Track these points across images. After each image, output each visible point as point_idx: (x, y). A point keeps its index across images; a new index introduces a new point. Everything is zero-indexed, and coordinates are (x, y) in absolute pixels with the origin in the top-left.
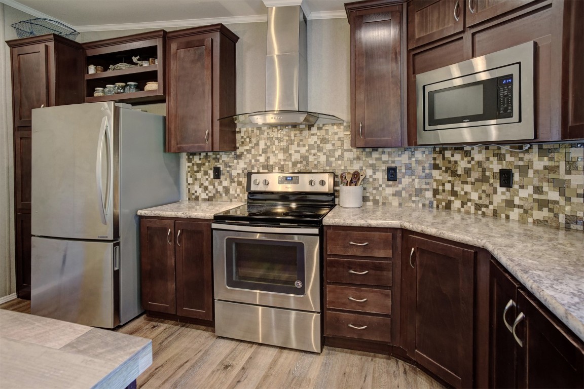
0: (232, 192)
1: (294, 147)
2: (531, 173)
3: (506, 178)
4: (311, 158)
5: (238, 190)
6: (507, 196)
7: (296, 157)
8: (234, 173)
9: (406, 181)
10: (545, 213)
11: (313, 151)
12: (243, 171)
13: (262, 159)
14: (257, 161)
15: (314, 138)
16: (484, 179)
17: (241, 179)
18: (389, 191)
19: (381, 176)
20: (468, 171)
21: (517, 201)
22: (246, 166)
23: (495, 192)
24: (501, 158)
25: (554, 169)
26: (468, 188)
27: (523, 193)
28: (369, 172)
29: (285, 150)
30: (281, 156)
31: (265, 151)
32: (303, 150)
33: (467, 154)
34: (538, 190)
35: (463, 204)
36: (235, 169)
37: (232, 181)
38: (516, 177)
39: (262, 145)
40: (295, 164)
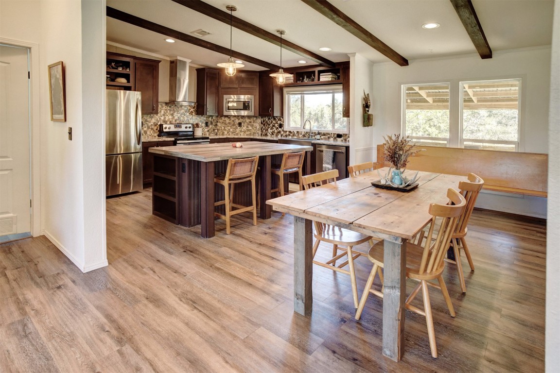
0: (148, 133)
1: (175, 114)
2: (246, 123)
3: (240, 124)
4: (182, 118)
5: (151, 132)
6: (240, 130)
7: (176, 118)
8: (150, 124)
9: (211, 126)
10: (249, 133)
11: (183, 116)
12: (154, 124)
13: (162, 118)
14: (160, 119)
15: (183, 111)
16: (234, 125)
17: (153, 127)
18: (206, 130)
19: (204, 125)
20: (229, 123)
21: (243, 130)
22: (155, 121)
23: (237, 128)
24: (239, 119)
25: (250, 122)
26: (229, 128)
27: (244, 128)
28: (201, 124)
29: (172, 115)
30: (170, 117)
31: (164, 115)
32: (179, 115)
33: (229, 118)
34: (247, 127)
35: (228, 133)
36: (150, 122)
37: (148, 128)
38: (242, 124)
39: (162, 113)
40: (176, 121)
